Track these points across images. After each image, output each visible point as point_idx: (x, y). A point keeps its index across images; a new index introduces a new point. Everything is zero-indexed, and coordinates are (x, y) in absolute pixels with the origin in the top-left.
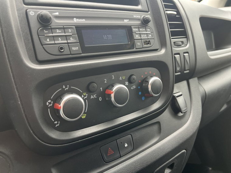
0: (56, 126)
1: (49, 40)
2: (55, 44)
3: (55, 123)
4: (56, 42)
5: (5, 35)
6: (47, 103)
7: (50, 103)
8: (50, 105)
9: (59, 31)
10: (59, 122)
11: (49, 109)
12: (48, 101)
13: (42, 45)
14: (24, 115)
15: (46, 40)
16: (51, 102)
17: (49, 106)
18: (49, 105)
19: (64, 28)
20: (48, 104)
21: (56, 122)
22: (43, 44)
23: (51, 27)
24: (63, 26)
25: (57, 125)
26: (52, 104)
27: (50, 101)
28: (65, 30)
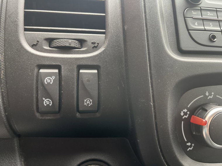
0: (188, 150)
1: (197, 24)
2: (205, 30)
3: (187, 144)
4: (206, 28)
5: (147, 11)
6: (182, 112)
7: (185, 114)
8: (185, 116)
9: (211, 14)
10: (193, 145)
11: (183, 122)
12: (184, 110)
13: (188, 30)
14: (154, 122)
15: (194, 24)
16: (187, 112)
17: (183, 118)
18: (183, 116)
19: (217, 11)
20: (182, 114)
21: (189, 144)
22: (190, 28)
23: (200, 7)
24: (216, 8)
25: (190, 149)
26: (188, 115)
27: (185, 110)
28: (218, 14)
